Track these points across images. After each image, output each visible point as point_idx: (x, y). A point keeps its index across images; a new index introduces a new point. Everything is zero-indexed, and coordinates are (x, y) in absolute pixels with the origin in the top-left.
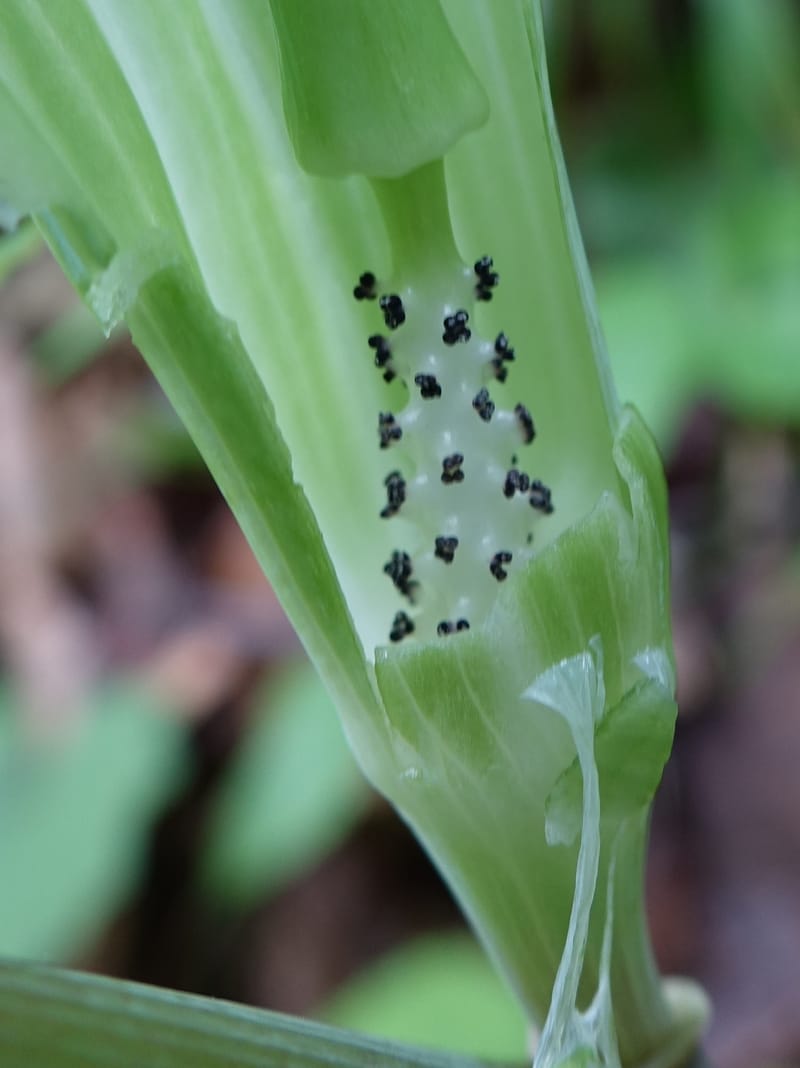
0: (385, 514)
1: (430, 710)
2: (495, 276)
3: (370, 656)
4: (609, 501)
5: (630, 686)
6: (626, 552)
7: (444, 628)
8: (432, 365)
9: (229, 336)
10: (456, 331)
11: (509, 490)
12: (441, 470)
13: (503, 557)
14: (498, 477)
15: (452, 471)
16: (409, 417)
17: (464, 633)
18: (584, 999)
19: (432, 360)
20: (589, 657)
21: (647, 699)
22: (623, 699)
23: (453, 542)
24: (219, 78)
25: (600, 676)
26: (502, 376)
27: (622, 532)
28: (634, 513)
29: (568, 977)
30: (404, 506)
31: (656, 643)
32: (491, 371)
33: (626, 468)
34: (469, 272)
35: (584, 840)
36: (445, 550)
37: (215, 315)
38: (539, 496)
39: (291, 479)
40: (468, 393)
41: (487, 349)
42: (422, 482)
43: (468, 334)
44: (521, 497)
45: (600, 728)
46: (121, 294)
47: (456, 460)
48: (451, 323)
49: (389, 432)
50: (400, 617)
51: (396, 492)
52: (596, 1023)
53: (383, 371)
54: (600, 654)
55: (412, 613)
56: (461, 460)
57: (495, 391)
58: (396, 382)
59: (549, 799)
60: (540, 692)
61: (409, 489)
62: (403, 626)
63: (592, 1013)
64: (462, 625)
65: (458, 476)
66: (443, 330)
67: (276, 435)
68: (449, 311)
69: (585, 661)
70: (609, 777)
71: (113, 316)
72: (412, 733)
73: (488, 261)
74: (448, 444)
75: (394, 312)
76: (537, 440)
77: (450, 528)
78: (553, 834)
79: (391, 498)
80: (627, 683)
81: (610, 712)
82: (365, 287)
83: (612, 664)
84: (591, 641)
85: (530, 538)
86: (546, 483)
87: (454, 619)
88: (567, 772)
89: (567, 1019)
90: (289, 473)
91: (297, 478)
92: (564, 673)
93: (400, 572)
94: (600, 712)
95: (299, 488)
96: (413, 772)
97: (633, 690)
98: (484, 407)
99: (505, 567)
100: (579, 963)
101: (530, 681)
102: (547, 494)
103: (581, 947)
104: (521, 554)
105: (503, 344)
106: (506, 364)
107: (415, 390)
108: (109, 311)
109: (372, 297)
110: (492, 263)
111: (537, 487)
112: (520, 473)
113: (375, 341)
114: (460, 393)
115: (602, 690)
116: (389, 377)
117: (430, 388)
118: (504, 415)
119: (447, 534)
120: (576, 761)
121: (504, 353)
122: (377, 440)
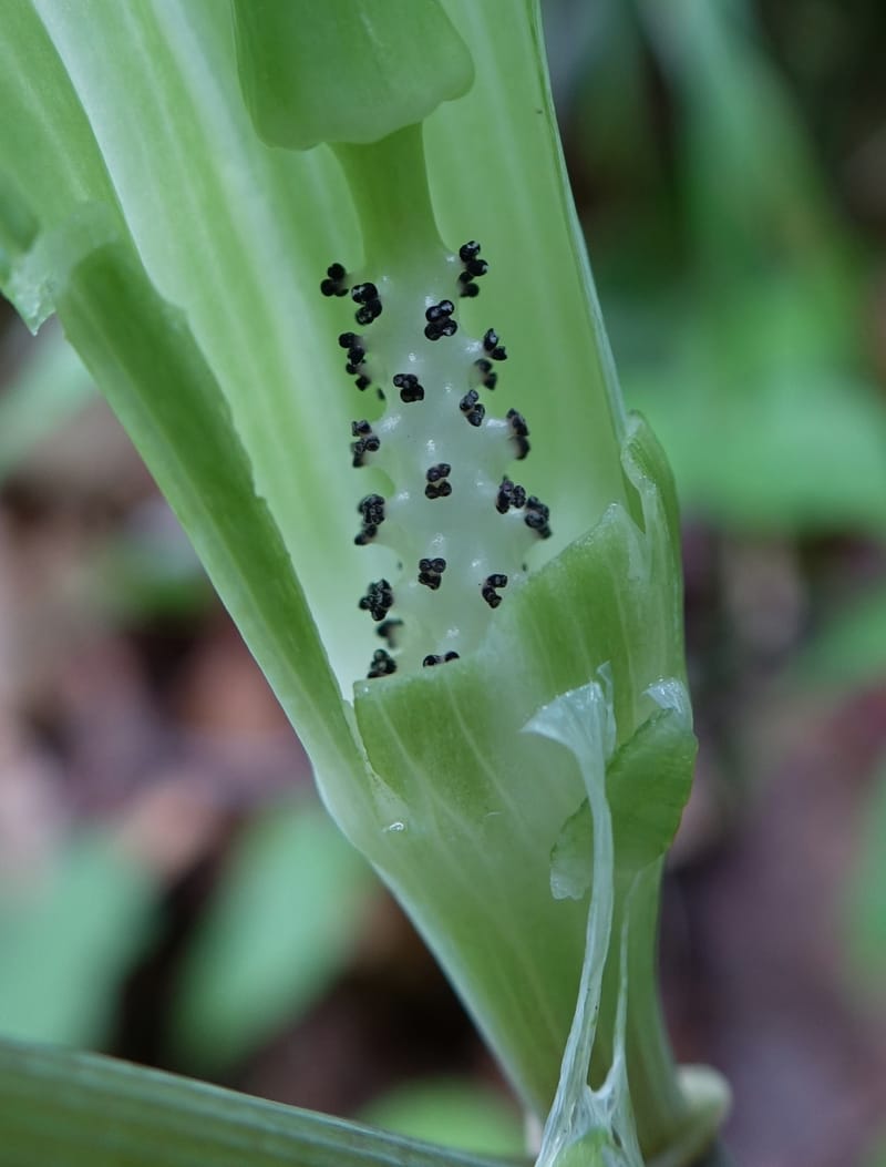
0: (359, 541)
1: (417, 752)
2: (484, 263)
3: (348, 695)
4: (617, 513)
5: (644, 720)
6: (637, 569)
7: (431, 661)
8: (412, 364)
9: (176, 326)
10: (440, 323)
11: (503, 505)
12: (426, 483)
13: (498, 581)
14: (492, 492)
15: (437, 484)
16: (387, 425)
17: (453, 662)
18: (596, 1078)
19: (412, 358)
20: (597, 686)
21: (664, 731)
22: (638, 732)
23: (440, 564)
24: (160, 50)
25: (610, 708)
26: (490, 383)
27: (632, 544)
28: (646, 523)
29: (579, 1049)
30: (382, 527)
31: (670, 674)
32: (478, 376)
33: (636, 475)
34: (454, 259)
35: (596, 891)
36: (431, 574)
37: (159, 304)
38: (535, 514)
39: (252, 492)
40: (453, 396)
41: (475, 348)
42: (404, 498)
43: (454, 326)
44: (516, 513)
45: (611, 767)
46: (49, 286)
47: (443, 470)
48: (434, 314)
49: (365, 444)
50: (379, 654)
51: (373, 511)
52: (610, 1102)
53: (356, 377)
54: (609, 683)
55: (392, 654)
56: (449, 470)
57: (484, 397)
58: (371, 390)
59: (554, 849)
60: (543, 725)
61: (388, 506)
62: (383, 665)
63: (605, 1091)
64: (452, 656)
65: (445, 490)
66: (426, 323)
67: (233, 438)
68: (430, 302)
69: (593, 691)
70: (621, 822)
71: (41, 310)
72: (396, 776)
73: (475, 245)
74: (432, 453)
75: (370, 305)
76: (530, 455)
77: (436, 549)
78: (560, 887)
79: (368, 519)
80: (639, 719)
81: (623, 749)
82: (334, 282)
83: (622, 696)
84: (599, 670)
85: (525, 568)
86: (543, 501)
87: (441, 652)
88: (574, 817)
89: (579, 1096)
90: (251, 485)
91: (259, 491)
92: (571, 707)
93: (378, 601)
94: (611, 749)
95: (261, 501)
96: (399, 825)
97: (648, 722)
98: (472, 411)
99: (498, 591)
100: (590, 1032)
101: (533, 714)
102: (545, 512)
103: (593, 1014)
104: (514, 578)
105: (493, 340)
106: (497, 366)
107: (393, 393)
108: (37, 305)
109: (343, 293)
110: (478, 248)
111: (533, 505)
112: (516, 485)
113: (347, 340)
114: (446, 397)
115: (612, 726)
116: (363, 384)
117: (411, 390)
118: (495, 423)
119: (432, 557)
120: (585, 805)
121: (494, 350)
122: (351, 458)
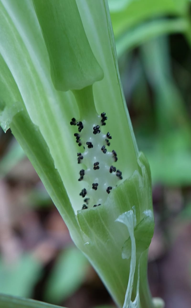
0: (79, 180)
1: (92, 226)
2: (106, 117)
3: (76, 213)
4: (136, 173)
5: (143, 219)
6: (141, 185)
7: (95, 206)
8: (91, 140)
9: (37, 130)
10: (96, 130)
11: (111, 171)
12: (93, 166)
13: (110, 188)
14: (108, 168)
15: (96, 167)
16: (85, 154)
17: (100, 206)
18: (133, 299)
19: (91, 138)
20: (132, 211)
21: (147, 221)
22: (141, 222)
23: (97, 184)
25: (135, 216)
26: (109, 144)
27: (140, 179)
28: (143, 174)
29: (129, 293)
30: (84, 176)
31: (149, 208)
32: (105, 143)
33: (140, 164)
34: (99, 116)
35: (132, 257)
36: (95, 187)
37: (33, 125)
38: (119, 174)
39: (54, 168)
40: (100, 147)
41: (105, 136)
42: (89, 170)
43: (100, 131)
44: (114, 173)
45: (135, 229)
46: (8, 121)
47: (97, 163)
48: (95, 128)
49: (80, 158)
50: (84, 205)
51: (82, 173)
52: (136, 305)
53: (78, 143)
54: (135, 211)
55: (87, 205)
56: (99, 163)
57: (107, 147)
58: (82, 146)
59: (123, 248)
60: (120, 220)
61: (85, 172)
62: (85, 207)
63: (135, 302)
64: (99, 205)
65: (98, 168)
66: (93, 130)
67: (50, 156)
68: (94, 126)
69: (131, 212)
70: (137, 241)
71: (7, 127)
72: (87, 232)
73: (104, 113)
74: (95, 160)
75: (81, 126)
76: (118, 161)
77: (96, 181)
78: (124, 256)
79: (81, 175)
80: (141, 218)
81: (138, 225)
82: (73, 122)
83: (138, 213)
84: (132, 207)
85: (116, 186)
86: (120, 170)
87: (98, 204)
88: (127, 241)
89: (129, 303)
90: (54, 166)
91: (56, 167)
92: (126, 215)
93: (83, 193)
94: (135, 225)
95: (56, 170)
96: (88, 243)
98: (104, 150)
99: (110, 190)
100: (131, 289)
101: (117, 217)
102: (121, 173)
103: (132, 285)
104: (114, 188)
105: (109, 134)
106: (110, 141)
107: (86, 146)
108: (6, 126)
109: (75, 124)
110: (105, 114)
111: (118, 171)
112: (114, 167)
113: (76, 135)
114: (98, 147)
115: (135, 220)
116: (80, 145)
117: (90, 145)
118: (109, 153)
119: (95, 183)
120: (130, 238)
121: (109, 136)
122: (77, 161)
